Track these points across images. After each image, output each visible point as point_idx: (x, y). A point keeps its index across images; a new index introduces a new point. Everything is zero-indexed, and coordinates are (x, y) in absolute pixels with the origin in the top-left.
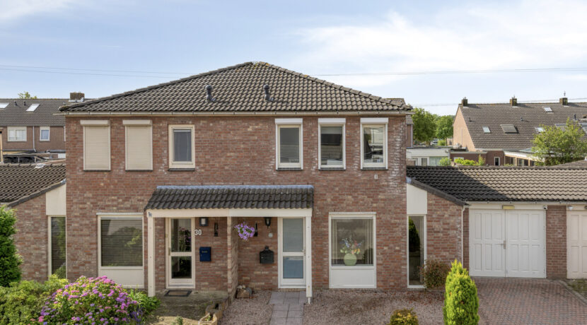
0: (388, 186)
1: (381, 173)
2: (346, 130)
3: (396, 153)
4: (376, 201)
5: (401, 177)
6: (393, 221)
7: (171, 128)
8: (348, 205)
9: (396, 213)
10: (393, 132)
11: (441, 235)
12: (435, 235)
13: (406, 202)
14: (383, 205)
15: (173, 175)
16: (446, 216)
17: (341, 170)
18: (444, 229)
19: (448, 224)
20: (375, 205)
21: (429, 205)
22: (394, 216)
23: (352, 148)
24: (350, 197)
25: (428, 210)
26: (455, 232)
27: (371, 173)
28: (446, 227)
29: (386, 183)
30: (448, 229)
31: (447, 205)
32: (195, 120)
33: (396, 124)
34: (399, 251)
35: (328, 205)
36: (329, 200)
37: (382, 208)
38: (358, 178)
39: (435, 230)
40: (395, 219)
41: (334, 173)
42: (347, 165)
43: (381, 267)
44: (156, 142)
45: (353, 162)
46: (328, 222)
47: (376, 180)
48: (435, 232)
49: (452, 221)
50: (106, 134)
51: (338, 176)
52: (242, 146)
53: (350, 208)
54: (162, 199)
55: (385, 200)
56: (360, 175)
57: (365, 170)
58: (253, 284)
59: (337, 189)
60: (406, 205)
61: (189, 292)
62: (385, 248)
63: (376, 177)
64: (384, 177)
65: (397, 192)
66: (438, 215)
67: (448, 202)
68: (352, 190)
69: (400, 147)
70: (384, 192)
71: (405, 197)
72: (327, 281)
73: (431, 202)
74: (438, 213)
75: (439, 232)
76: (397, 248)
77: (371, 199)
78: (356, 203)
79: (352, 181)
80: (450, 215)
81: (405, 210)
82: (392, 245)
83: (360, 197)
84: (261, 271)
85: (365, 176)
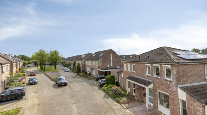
0: (172, 87)
1: (170, 82)
2: (160, 68)
3: (174, 77)
4: (169, 90)
5: (176, 85)
6: (174, 98)
7: (133, 64)
8: (161, 89)
9: (175, 96)
10: (173, 70)
11: (192, 111)
12: (190, 110)
13: (178, 94)
14: (171, 92)
15: (133, 73)
16: (195, 105)
17: (159, 79)
18: (194, 110)
19: (196, 108)
20: (168, 91)
21: (187, 98)
22: (174, 97)
23: (162, 73)
24: (162, 87)
25: (187, 100)
26: (199, 113)
27: (167, 81)
28: (195, 109)
29: (171, 86)
30: (196, 111)
31: (195, 101)
32: (135, 63)
33: (174, 67)
34: (177, 109)
35: (157, 87)
36: (157, 86)
37: (171, 93)
38: (163, 82)
39: (190, 108)
40: (175, 98)
41: (158, 79)
42: (161, 78)
43: (171, 112)
44: (131, 67)
45: (162, 77)
46: (157, 92)
47: (169, 84)
48: (190, 109)
49: (198, 108)
50: (126, 64)
51: (159, 80)
52: (141, 69)
53: (162, 90)
54: (130, 78)
55: (171, 91)
56: (164, 81)
57: (165, 80)
58: (143, 100)
59: (159, 84)
60: (178, 95)
61: (135, 96)
62: (172, 106)
63: (168, 83)
64: (171, 84)
65: (175, 89)
66: (191, 103)
67: (195, 100)
68: (162, 85)
69: (176, 75)
70: (171, 88)
71: (178, 92)
72: (157, 108)
73: (188, 97)
74: (191, 102)
75: (192, 110)
76: (176, 108)
77: (167, 89)
78: (163, 89)
79: (162, 82)
80: (196, 105)
81: (178, 97)
82: (174, 106)
83: (164, 88)
84: (144, 98)
85: (165, 82)
